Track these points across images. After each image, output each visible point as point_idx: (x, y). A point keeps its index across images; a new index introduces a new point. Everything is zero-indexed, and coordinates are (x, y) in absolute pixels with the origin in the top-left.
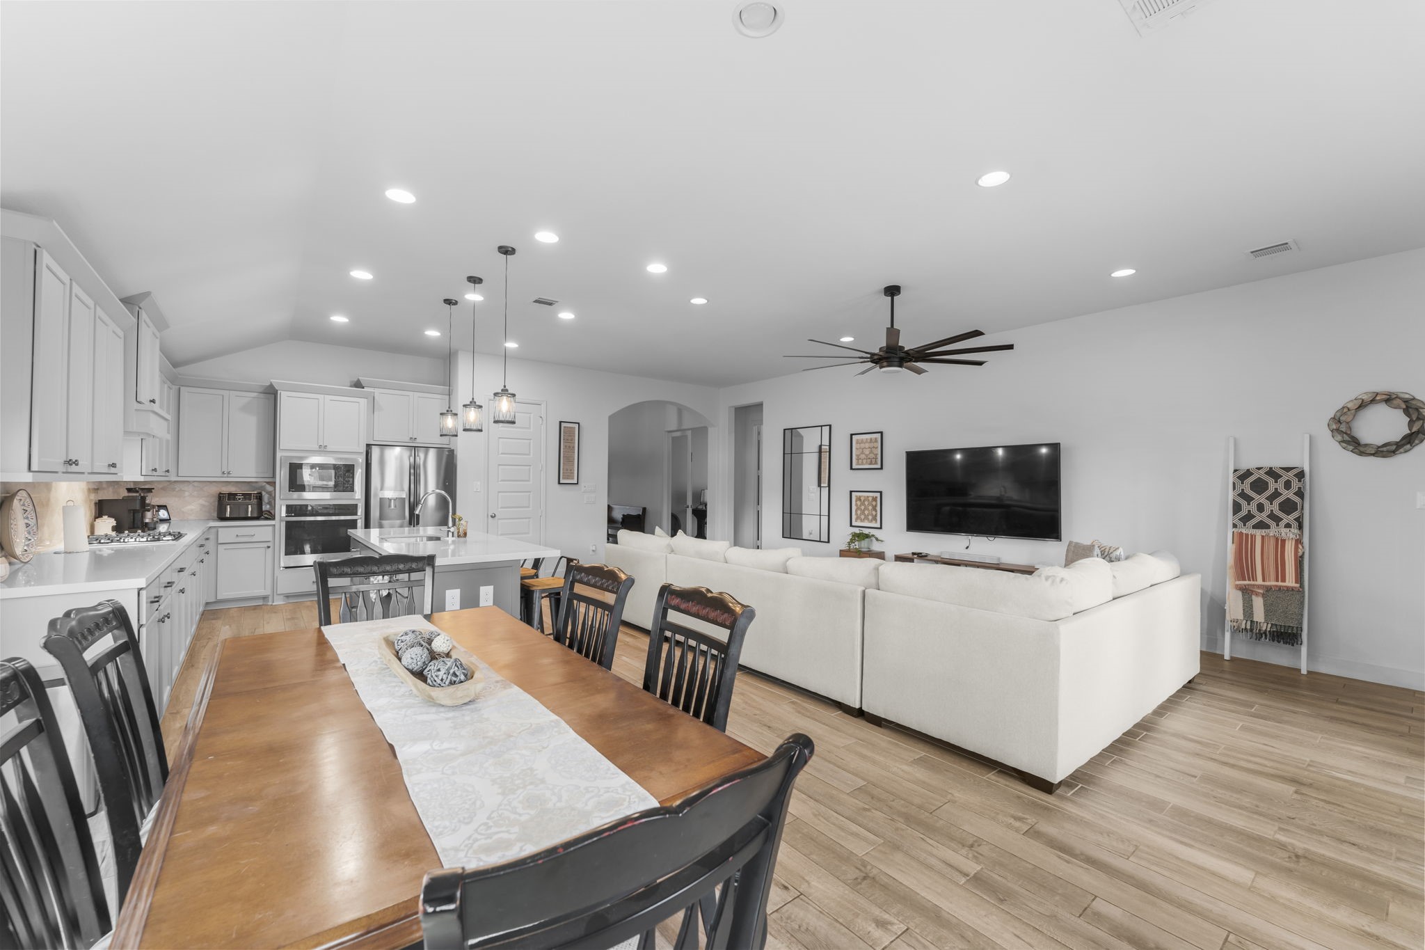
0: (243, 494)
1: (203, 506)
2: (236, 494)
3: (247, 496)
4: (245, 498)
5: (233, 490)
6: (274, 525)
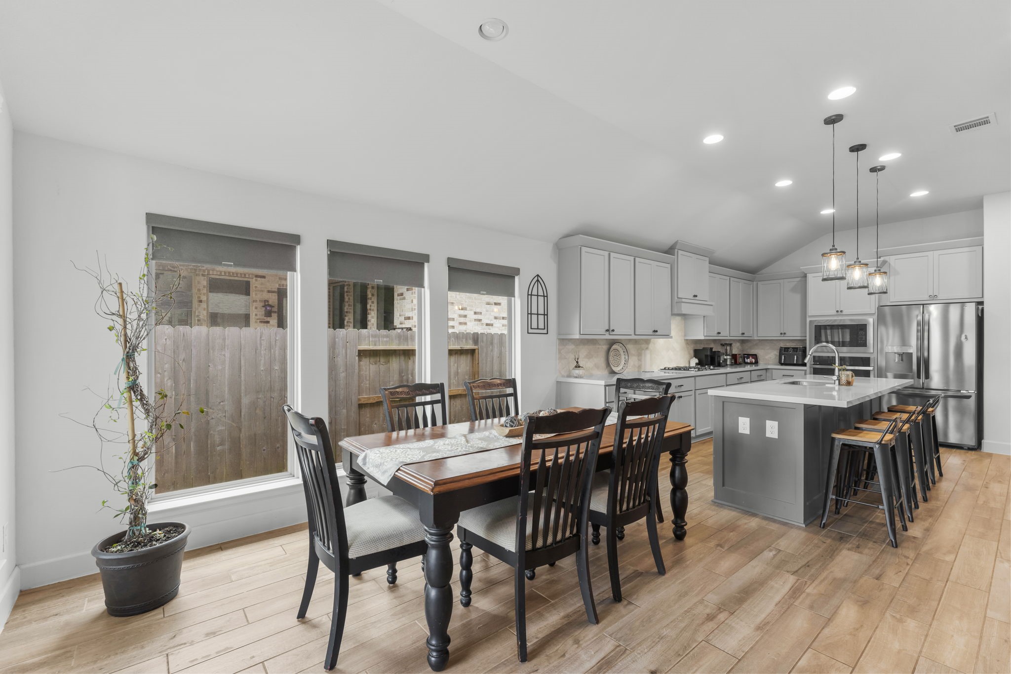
0: (793, 348)
1: (775, 354)
2: (788, 348)
3: (795, 349)
4: (794, 351)
5: (788, 345)
6: (806, 370)
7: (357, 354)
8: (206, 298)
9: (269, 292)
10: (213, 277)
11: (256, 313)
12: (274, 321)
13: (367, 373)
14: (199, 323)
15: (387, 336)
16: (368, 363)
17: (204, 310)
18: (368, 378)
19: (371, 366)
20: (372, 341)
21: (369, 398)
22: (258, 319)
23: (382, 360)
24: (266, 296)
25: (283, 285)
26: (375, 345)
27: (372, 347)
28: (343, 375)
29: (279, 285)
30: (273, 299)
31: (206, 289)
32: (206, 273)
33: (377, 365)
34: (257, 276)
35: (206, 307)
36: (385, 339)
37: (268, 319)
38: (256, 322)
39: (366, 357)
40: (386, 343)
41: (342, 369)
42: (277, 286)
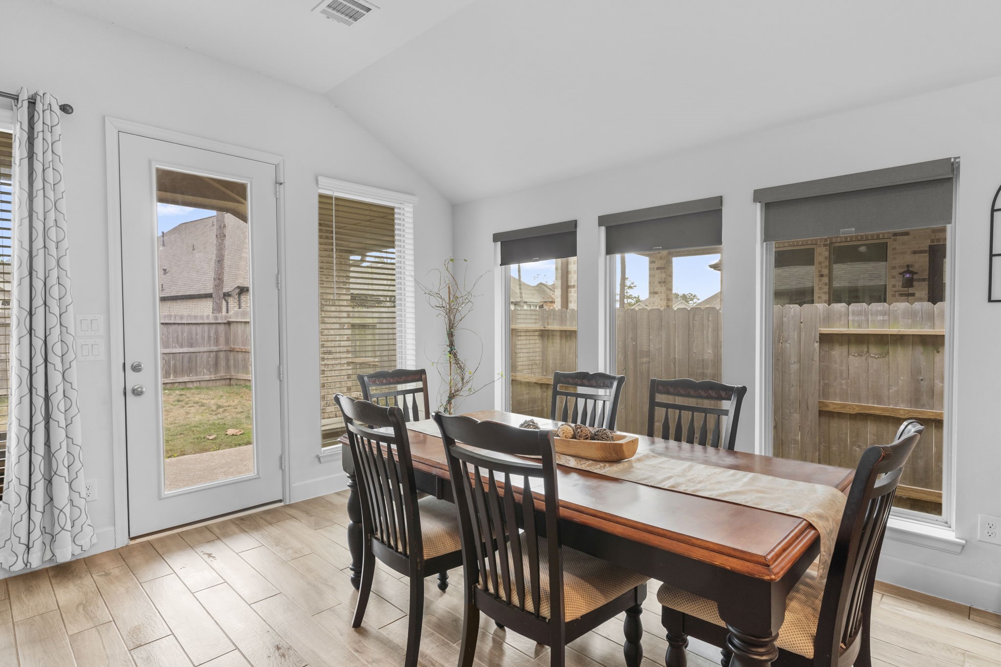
7: (818, 339)
8: (828, 272)
9: (915, 252)
10: (838, 245)
11: (894, 283)
12: (922, 290)
13: (844, 368)
14: (820, 300)
15: (884, 313)
16: (845, 354)
17: (826, 284)
18: (845, 375)
19: (851, 357)
20: (853, 321)
21: (844, 406)
22: (896, 292)
23: (874, 350)
24: (909, 259)
25: (939, 240)
26: (859, 327)
27: (853, 330)
28: (794, 367)
29: (932, 241)
30: (922, 262)
31: (828, 261)
32: (828, 243)
33: (864, 358)
34: (895, 234)
35: (827, 281)
36: (880, 318)
37: (911, 291)
38: (894, 296)
39: (841, 345)
40: (883, 324)
41: (794, 359)
42: (929, 243)
